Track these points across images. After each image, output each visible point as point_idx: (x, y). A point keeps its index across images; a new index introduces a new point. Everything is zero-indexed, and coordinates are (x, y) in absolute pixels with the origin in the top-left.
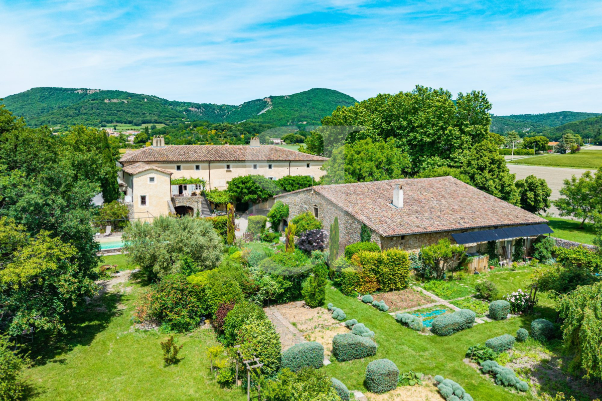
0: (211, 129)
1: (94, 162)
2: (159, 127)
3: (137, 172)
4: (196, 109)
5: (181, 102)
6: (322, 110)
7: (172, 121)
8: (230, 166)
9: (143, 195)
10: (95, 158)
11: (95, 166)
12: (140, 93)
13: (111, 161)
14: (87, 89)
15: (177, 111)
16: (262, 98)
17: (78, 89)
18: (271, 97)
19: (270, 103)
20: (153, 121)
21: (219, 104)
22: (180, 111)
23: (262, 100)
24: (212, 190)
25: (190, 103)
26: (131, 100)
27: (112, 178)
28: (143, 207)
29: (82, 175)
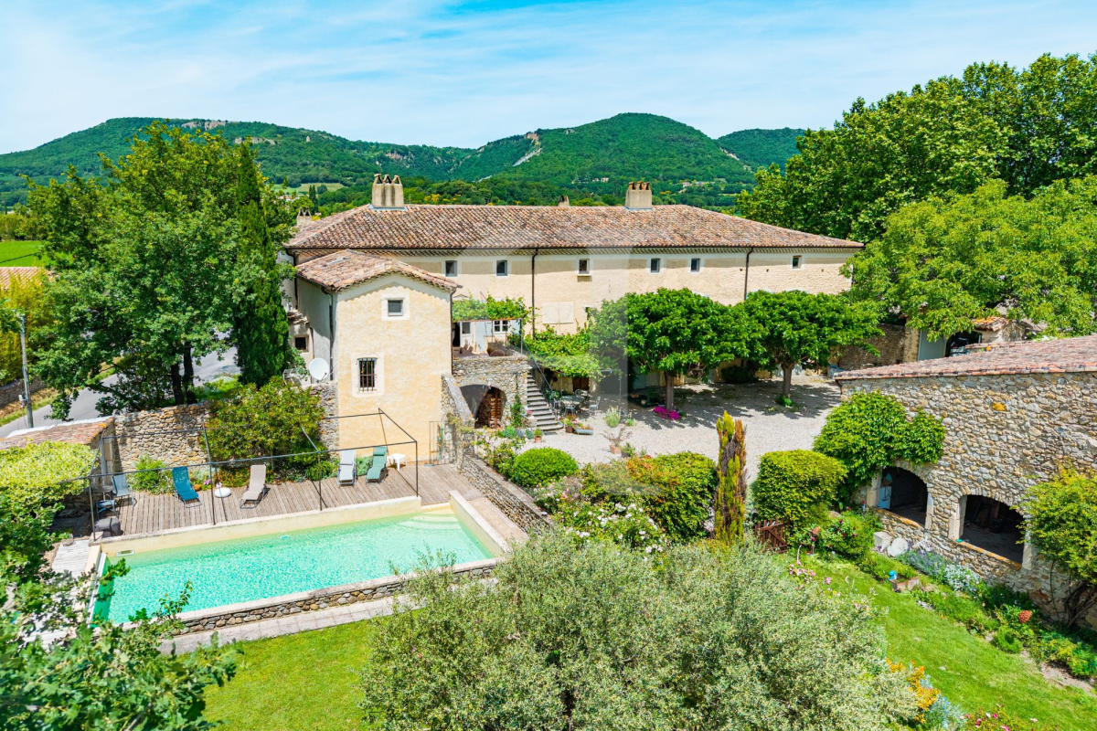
0: (430, 192)
1: (210, 246)
2: (333, 188)
3: (350, 281)
4: (398, 156)
5: (372, 144)
6: (640, 155)
7: (357, 177)
8: (590, 264)
9: (367, 355)
10: (213, 232)
11: (215, 261)
12: (297, 127)
13: (265, 243)
14: (204, 121)
15: (364, 159)
16: (522, 133)
17: (187, 121)
18: (539, 132)
19: (537, 143)
20: (321, 178)
21: (441, 146)
22: (370, 160)
23: (522, 137)
24: (538, 332)
25: (388, 145)
26: (281, 139)
27: (267, 301)
28: (367, 394)
29: (172, 290)
